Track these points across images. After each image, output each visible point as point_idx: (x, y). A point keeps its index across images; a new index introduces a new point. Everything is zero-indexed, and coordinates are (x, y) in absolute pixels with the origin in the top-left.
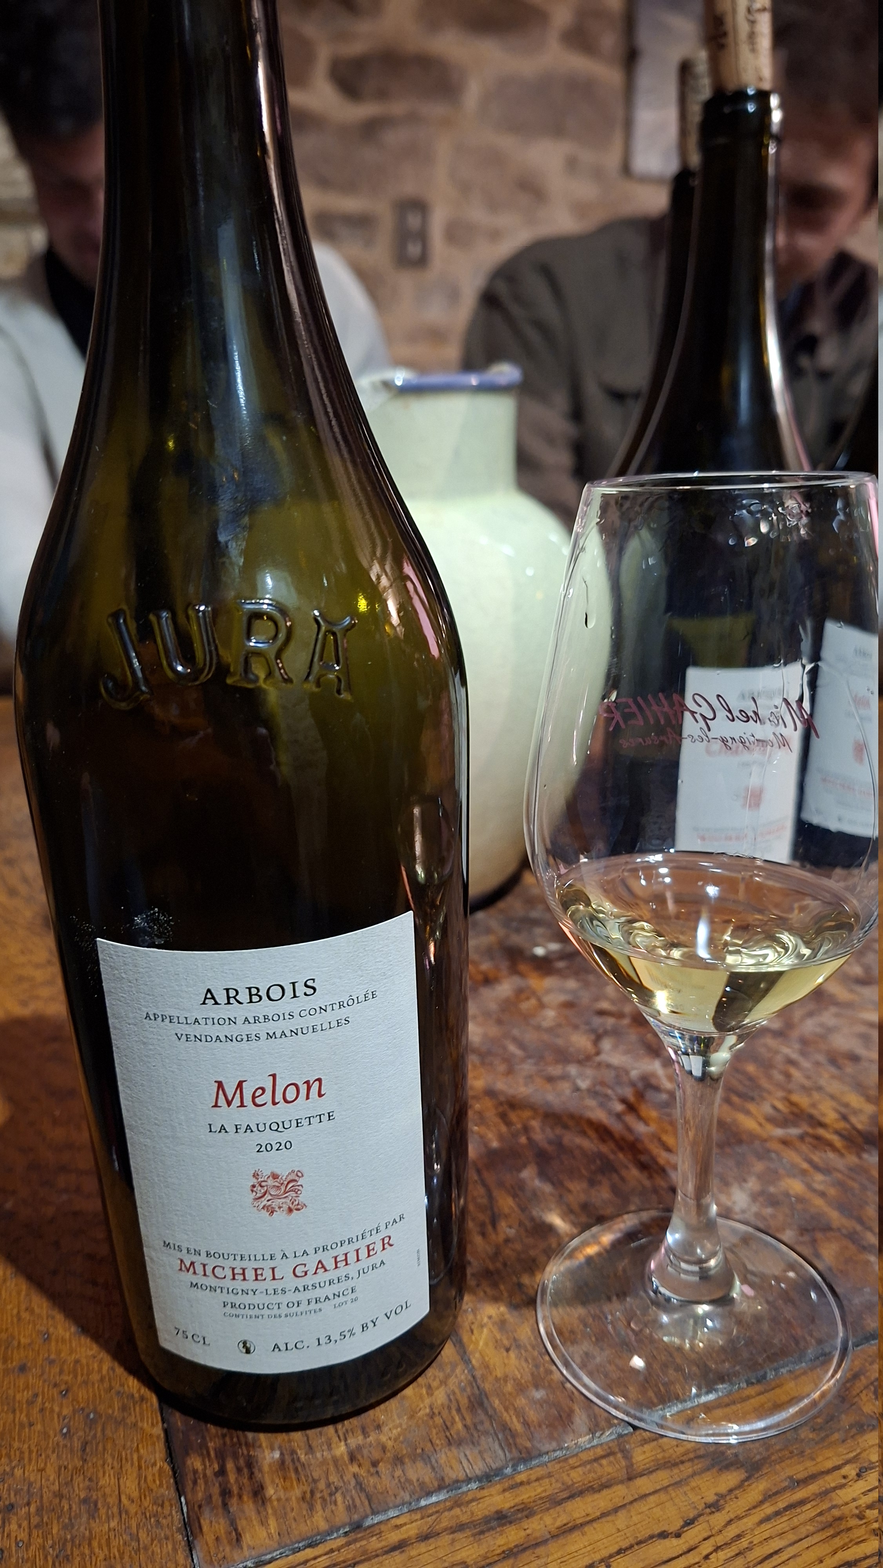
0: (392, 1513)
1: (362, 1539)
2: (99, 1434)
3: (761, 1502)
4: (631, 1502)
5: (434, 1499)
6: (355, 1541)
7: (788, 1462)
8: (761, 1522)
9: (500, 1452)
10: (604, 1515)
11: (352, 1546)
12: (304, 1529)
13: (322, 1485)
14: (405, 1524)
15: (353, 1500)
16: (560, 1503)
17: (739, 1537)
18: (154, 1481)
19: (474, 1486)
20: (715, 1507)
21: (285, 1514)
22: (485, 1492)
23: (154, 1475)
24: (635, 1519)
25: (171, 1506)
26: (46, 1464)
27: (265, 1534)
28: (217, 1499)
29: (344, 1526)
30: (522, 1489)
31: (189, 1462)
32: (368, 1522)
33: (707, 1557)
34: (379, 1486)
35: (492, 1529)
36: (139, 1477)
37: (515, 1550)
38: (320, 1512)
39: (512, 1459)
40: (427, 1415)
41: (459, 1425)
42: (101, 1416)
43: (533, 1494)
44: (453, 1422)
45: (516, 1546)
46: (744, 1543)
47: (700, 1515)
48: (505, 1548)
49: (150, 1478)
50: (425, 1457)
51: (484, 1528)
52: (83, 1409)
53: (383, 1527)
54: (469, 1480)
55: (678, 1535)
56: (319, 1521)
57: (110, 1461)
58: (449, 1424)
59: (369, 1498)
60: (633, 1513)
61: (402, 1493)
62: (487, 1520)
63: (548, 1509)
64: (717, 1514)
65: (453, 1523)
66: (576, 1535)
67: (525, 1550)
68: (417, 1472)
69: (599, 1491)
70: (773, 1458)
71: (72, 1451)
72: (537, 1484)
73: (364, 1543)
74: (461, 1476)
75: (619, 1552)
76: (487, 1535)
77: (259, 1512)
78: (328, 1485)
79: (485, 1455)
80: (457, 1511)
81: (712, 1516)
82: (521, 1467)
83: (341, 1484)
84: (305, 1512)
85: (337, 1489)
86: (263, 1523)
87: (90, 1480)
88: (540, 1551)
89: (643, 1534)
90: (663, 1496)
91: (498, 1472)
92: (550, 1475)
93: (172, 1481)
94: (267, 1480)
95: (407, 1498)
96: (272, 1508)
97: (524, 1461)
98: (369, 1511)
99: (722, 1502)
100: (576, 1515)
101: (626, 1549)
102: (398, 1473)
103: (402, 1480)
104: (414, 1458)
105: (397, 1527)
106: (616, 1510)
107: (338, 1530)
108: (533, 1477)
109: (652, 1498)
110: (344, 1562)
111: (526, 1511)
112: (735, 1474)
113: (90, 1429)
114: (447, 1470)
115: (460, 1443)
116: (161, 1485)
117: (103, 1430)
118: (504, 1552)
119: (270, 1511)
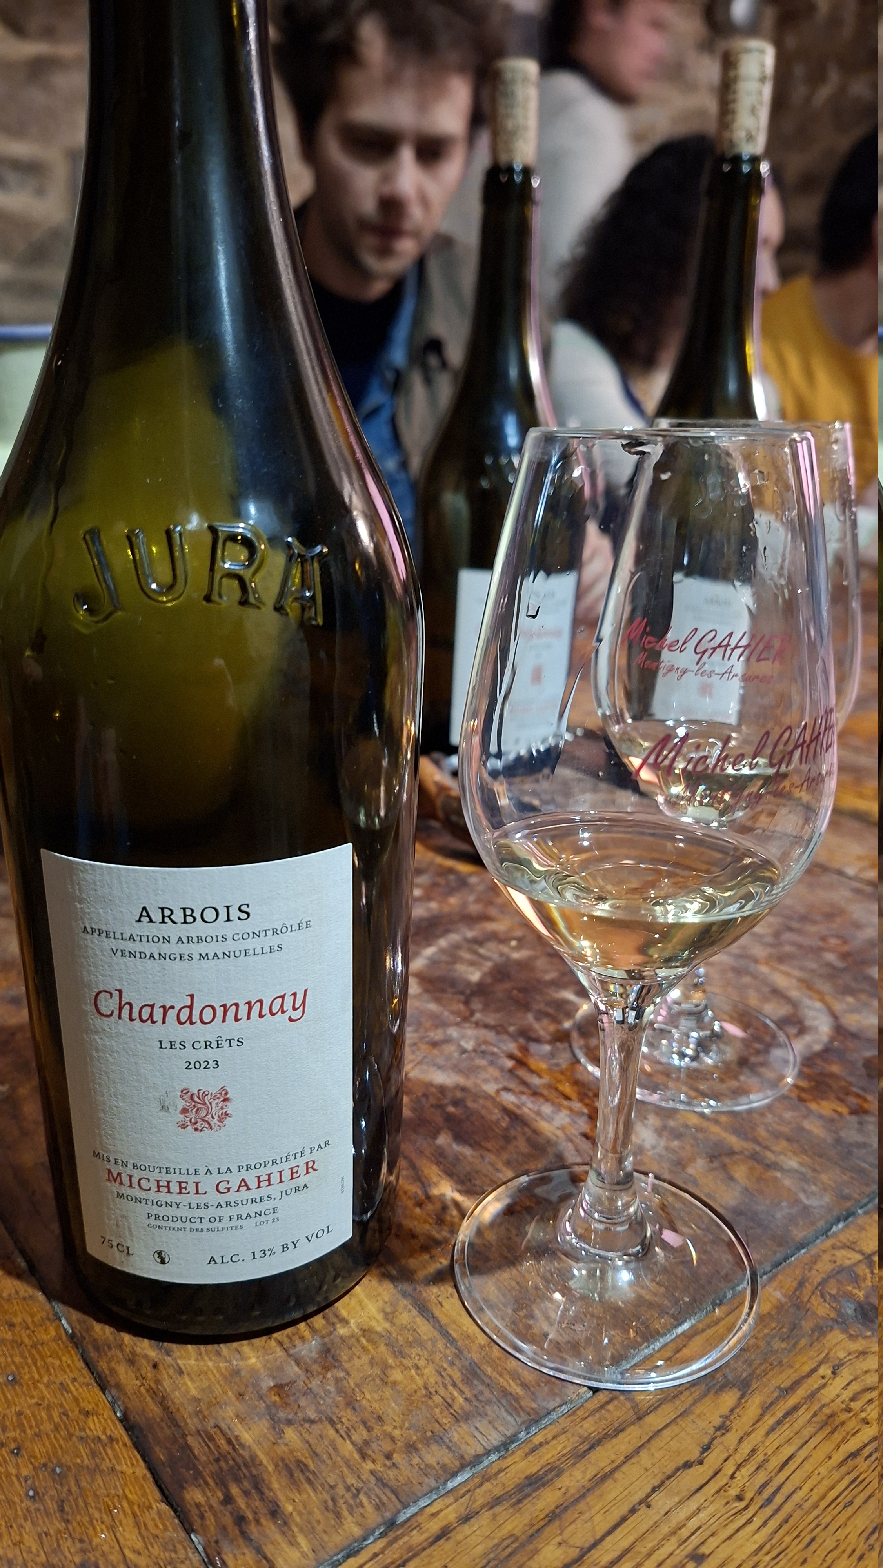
0: (422, 1503)
1: (403, 1535)
2: (74, 1489)
3: (762, 1415)
4: (649, 1441)
5: (460, 1479)
6: (396, 1539)
7: (771, 1373)
8: (768, 1434)
9: (509, 1418)
10: (628, 1458)
11: (396, 1546)
12: (336, 1540)
13: (341, 1490)
14: (441, 1511)
15: (379, 1498)
16: (583, 1455)
17: (753, 1451)
18: (157, 1526)
19: (494, 1457)
20: (723, 1428)
21: (313, 1528)
22: (509, 1461)
23: (153, 1519)
24: (658, 1455)
25: (185, 1548)
26: (21, 1535)
27: (298, 1555)
28: (234, 1531)
29: (378, 1527)
30: (543, 1450)
31: (188, 1497)
32: (402, 1518)
33: (732, 1477)
34: (401, 1478)
35: (528, 1495)
36: (137, 1524)
37: (557, 1511)
38: (350, 1519)
39: (523, 1423)
40: (425, 1396)
41: (461, 1400)
42: (69, 1468)
43: (555, 1453)
44: (453, 1399)
45: (557, 1507)
46: (759, 1457)
47: (713, 1439)
48: (547, 1511)
49: (150, 1524)
50: (437, 1439)
51: (520, 1496)
52: (45, 1465)
53: (420, 1519)
54: (488, 1453)
55: (701, 1462)
56: (352, 1528)
57: (97, 1515)
58: (449, 1401)
59: (394, 1492)
60: (653, 1450)
61: (427, 1480)
62: (520, 1488)
63: (574, 1464)
64: (728, 1435)
65: (488, 1498)
66: (609, 1483)
67: (566, 1509)
68: (434, 1455)
69: (616, 1436)
70: (758, 1372)
71: (48, 1514)
72: (555, 1442)
73: (406, 1539)
74: (480, 1450)
75: (654, 1490)
76: (525, 1502)
77: (284, 1533)
78: (348, 1488)
79: (496, 1424)
80: (487, 1486)
81: (724, 1438)
82: (534, 1430)
83: (360, 1485)
84: (333, 1522)
85: (358, 1491)
86: (293, 1543)
87: (81, 1541)
88: (581, 1506)
89: (669, 1470)
90: (674, 1429)
91: (513, 1438)
92: (564, 1431)
93: (176, 1521)
94: (281, 1498)
95: (433, 1484)
96: (297, 1525)
97: (536, 1422)
98: (399, 1506)
99: (728, 1423)
100: (603, 1465)
101: (659, 1486)
102: (416, 1460)
103: (423, 1467)
104: (427, 1442)
105: (434, 1515)
106: (637, 1451)
107: (373, 1531)
108: (550, 1437)
109: (666, 1433)
110: (392, 1563)
111: (554, 1471)
112: (730, 1394)
113: (61, 1485)
114: (464, 1447)
115: (467, 1417)
116: (166, 1529)
117: (77, 1483)
118: (547, 1516)
119: (295, 1529)
